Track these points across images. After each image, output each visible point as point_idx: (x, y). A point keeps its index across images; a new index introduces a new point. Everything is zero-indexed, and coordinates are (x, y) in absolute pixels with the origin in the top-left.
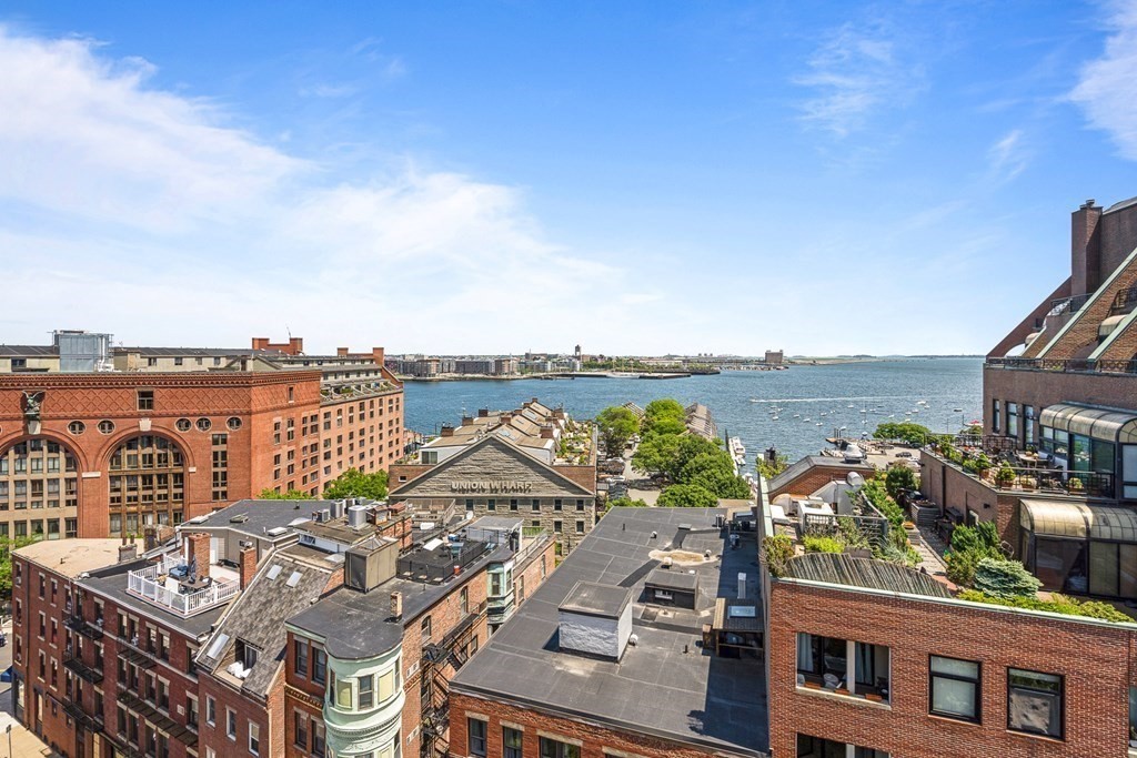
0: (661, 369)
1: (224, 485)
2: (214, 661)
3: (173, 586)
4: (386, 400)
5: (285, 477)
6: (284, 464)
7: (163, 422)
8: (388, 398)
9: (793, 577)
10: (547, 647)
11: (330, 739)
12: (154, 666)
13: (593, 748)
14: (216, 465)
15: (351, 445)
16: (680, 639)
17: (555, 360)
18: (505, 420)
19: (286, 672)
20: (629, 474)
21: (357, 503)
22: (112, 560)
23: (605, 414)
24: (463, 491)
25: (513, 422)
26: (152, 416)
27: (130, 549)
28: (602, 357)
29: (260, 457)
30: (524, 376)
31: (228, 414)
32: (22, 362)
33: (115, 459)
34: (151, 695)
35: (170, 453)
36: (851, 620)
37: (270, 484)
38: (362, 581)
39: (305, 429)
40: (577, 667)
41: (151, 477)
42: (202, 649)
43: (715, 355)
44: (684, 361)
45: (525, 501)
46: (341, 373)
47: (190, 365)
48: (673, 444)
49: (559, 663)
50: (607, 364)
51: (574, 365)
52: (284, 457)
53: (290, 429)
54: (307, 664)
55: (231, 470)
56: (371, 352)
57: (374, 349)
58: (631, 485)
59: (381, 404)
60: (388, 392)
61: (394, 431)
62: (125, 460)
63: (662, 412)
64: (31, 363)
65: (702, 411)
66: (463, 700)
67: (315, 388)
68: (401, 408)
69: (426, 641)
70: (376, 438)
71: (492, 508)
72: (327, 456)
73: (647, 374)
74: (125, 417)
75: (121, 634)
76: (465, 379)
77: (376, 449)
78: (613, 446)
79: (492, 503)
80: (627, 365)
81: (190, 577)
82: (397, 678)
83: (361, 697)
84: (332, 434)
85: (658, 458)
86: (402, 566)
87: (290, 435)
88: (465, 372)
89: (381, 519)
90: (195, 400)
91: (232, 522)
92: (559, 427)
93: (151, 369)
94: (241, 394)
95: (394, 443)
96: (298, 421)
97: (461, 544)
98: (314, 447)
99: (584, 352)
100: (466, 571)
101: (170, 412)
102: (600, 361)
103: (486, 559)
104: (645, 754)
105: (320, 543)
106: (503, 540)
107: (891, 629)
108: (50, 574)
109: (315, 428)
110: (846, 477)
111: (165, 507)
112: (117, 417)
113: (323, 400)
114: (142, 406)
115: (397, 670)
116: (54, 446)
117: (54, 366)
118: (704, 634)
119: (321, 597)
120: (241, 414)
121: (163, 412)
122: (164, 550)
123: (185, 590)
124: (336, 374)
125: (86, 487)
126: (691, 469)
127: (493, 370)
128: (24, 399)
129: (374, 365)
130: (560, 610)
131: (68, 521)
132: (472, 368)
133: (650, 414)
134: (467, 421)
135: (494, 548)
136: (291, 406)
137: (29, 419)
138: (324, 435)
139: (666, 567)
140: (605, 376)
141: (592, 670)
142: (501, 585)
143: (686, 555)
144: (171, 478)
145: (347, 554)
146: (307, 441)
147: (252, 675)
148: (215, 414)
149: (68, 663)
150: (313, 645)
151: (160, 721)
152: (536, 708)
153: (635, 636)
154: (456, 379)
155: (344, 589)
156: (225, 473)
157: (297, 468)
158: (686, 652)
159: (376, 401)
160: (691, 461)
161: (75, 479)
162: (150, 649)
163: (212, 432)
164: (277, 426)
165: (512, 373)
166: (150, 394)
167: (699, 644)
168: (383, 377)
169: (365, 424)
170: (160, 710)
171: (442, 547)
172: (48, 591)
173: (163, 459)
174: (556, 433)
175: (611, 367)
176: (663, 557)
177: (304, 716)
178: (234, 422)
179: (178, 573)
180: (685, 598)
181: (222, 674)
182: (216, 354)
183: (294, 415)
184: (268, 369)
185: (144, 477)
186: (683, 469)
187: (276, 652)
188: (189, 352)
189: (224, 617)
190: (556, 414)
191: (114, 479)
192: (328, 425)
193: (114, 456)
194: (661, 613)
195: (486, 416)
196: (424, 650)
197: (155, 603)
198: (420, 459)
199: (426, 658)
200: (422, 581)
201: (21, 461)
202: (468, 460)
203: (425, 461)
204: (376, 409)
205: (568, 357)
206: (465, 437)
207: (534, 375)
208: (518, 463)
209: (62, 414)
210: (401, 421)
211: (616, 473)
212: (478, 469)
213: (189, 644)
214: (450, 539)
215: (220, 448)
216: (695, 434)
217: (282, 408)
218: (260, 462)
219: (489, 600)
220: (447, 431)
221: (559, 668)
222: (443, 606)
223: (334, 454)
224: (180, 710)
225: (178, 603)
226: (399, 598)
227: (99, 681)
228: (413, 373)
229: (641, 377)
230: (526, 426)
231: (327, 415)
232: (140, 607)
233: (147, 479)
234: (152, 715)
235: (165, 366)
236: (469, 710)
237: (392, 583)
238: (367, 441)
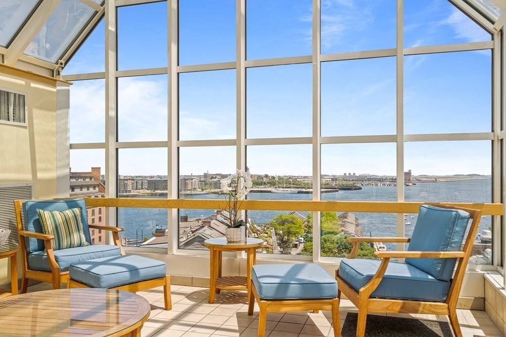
18: (206, 223)
23: (277, 220)
25: (212, 224)
28: (266, 176)
43: (357, 174)
44: (333, 180)
50: (271, 181)
56: (90, 171)
57: (93, 168)
65: (351, 217)
73: (304, 190)
76: (156, 194)
80: (288, 182)
88: (156, 190)
102: (265, 180)
129: (93, 182)
132: (161, 185)
133: (311, 220)
140: (270, 192)
165: (195, 189)
168: (100, 191)
175: (274, 184)
207: (212, 191)
216: (349, 235)
220: (160, 233)
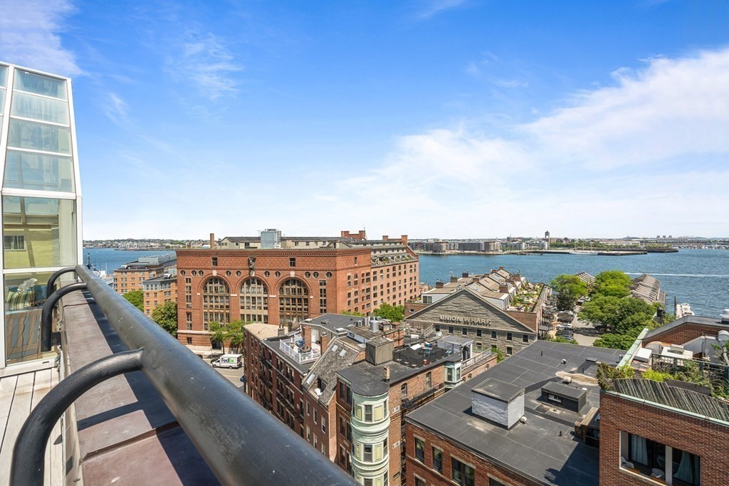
0: (619, 248)
1: (325, 306)
2: (309, 386)
3: (296, 349)
4: (408, 265)
5: (353, 305)
6: (353, 298)
7: (299, 273)
8: (409, 264)
9: (619, 392)
10: (465, 412)
11: (353, 433)
12: (289, 384)
13: (482, 472)
14: (321, 296)
15: (388, 290)
16: (559, 427)
17: (529, 242)
18: (476, 280)
19: (337, 396)
20: (576, 323)
21: (376, 319)
22: (275, 335)
23: (558, 279)
24: (447, 321)
25: (481, 281)
26: (295, 270)
27: (282, 330)
28: (566, 239)
29: (341, 293)
30: (505, 252)
31: (326, 270)
32: (248, 244)
33: (281, 290)
34: (288, 398)
35: (302, 288)
36: (665, 430)
37: (346, 308)
38: (373, 358)
39: (363, 280)
40: (480, 426)
41: (295, 299)
42: (305, 379)
44: (642, 242)
45: (487, 331)
46: (383, 250)
47: (312, 246)
48: (614, 304)
49: (471, 422)
50: (571, 244)
51: (543, 246)
52: (353, 294)
53: (356, 280)
54: (345, 394)
55: (328, 299)
56: (400, 238)
57: (402, 236)
58: (577, 331)
59: (405, 267)
60: (410, 261)
61: (413, 284)
62: (285, 290)
63: (610, 280)
64: (252, 245)
65: (650, 281)
66: (412, 428)
67: (368, 258)
68: (417, 270)
69: (404, 396)
70: (403, 287)
71: (465, 333)
72: (375, 295)
73: (605, 252)
74: (284, 270)
75: (278, 368)
76: (464, 254)
77: (403, 294)
78: (564, 303)
79: (465, 331)
80: (588, 245)
81: (304, 347)
82: (385, 411)
83: (366, 415)
84: (378, 283)
85: (601, 314)
86: (396, 355)
87: (356, 283)
88: (464, 250)
89: (386, 329)
90: (312, 263)
91: (322, 323)
92: (515, 286)
93: (296, 247)
94: (332, 260)
95: (413, 290)
96: (360, 275)
97: (431, 349)
98: (368, 290)
99: (552, 236)
100: (431, 363)
101: (302, 268)
102: (564, 242)
103: (444, 359)
104: (513, 484)
105: (357, 337)
106: (457, 350)
107: (702, 443)
108: (255, 337)
109: (368, 280)
110: (716, 334)
111: (300, 314)
112: (282, 270)
113: (373, 264)
114: (291, 265)
115: (385, 406)
116: (259, 282)
117: (259, 246)
118: (576, 427)
119: (354, 364)
120: (332, 270)
121: (299, 268)
122: (294, 333)
123: (301, 352)
124: (380, 250)
125: (271, 302)
126: (628, 324)
127: (483, 249)
128: (249, 261)
129: (402, 245)
130: (472, 391)
131: (265, 316)
132: (468, 247)
133: (599, 281)
134: (454, 280)
135: (451, 354)
136: (355, 267)
137: (251, 269)
138: (373, 284)
139: (567, 383)
140: (568, 253)
141: (490, 430)
142: (453, 376)
143: (586, 378)
144: (303, 300)
145: (367, 344)
146: (364, 286)
147: (323, 395)
148: (321, 270)
149: (261, 377)
150: (347, 385)
151: (291, 409)
152: (449, 441)
153: (525, 418)
154: (458, 254)
155: (365, 362)
156: (325, 300)
157: (360, 301)
158: (561, 435)
159: (402, 266)
160: (629, 318)
161: (266, 298)
162: (288, 376)
163: (320, 279)
164: (349, 277)
165: (497, 250)
166: (294, 259)
167: (572, 433)
168: (407, 252)
169: (396, 279)
170: (291, 405)
171: (421, 349)
172: (254, 345)
173: (300, 291)
174: (512, 290)
175: (573, 247)
176: (564, 376)
177: (344, 420)
178: (329, 274)
179: (299, 344)
180: (572, 404)
181: (311, 392)
182: (324, 240)
183: (357, 272)
184: (345, 247)
185: (292, 299)
186: (621, 323)
187: (333, 386)
188: (302, 239)
189: (314, 366)
190: (514, 278)
191: (281, 299)
192: (375, 278)
193: (281, 288)
194: (551, 410)
195: (467, 277)
196: (402, 401)
197: (289, 355)
198: (422, 301)
199: (403, 405)
200: (405, 365)
201: (248, 287)
202: (450, 303)
203: (425, 301)
204: (403, 270)
205: (538, 239)
206: (450, 288)
207: (512, 252)
208: (482, 307)
209: (262, 268)
210: (417, 278)
211: (566, 322)
212: (456, 309)
213: (301, 377)
214: (426, 345)
215: (323, 287)
216: (636, 298)
217: (352, 268)
218: (341, 295)
219: (446, 383)
220: (440, 285)
221: (469, 424)
222: (414, 379)
223: (379, 295)
224: (298, 406)
225: (297, 356)
226: (388, 370)
227: (271, 387)
228: (432, 250)
229: (599, 254)
230: (491, 284)
231: (375, 273)
232: (283, 356)
233: (294, 300)
234: (288, 406)
235: (302, 246)
236: (415, 433)
237: (390, 363)
238: (397, 289)
